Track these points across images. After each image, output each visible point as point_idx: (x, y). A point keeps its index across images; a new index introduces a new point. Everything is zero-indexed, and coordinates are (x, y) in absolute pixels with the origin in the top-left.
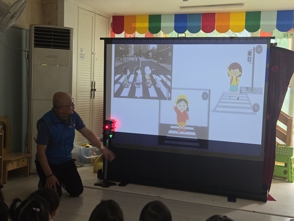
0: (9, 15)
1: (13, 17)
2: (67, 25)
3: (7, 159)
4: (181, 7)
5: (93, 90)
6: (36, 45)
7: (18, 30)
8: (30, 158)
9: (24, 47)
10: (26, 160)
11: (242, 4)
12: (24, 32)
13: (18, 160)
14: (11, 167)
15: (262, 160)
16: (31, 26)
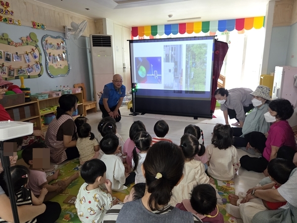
0: (79, 30)
1: (81, 31)
2: (108, 34)
3: (85, 104)
4: (168, 21)
5: (124, 68)
6: (94, 45)
7: (83, 37)
8: (96, 104)
9: (87, 47)
10: (94, 105)
11: (200, 18)
12: (87, 38)
13: (91, 105)
14: (88, 108)
15: (210, 100)
16: (90, 35)
